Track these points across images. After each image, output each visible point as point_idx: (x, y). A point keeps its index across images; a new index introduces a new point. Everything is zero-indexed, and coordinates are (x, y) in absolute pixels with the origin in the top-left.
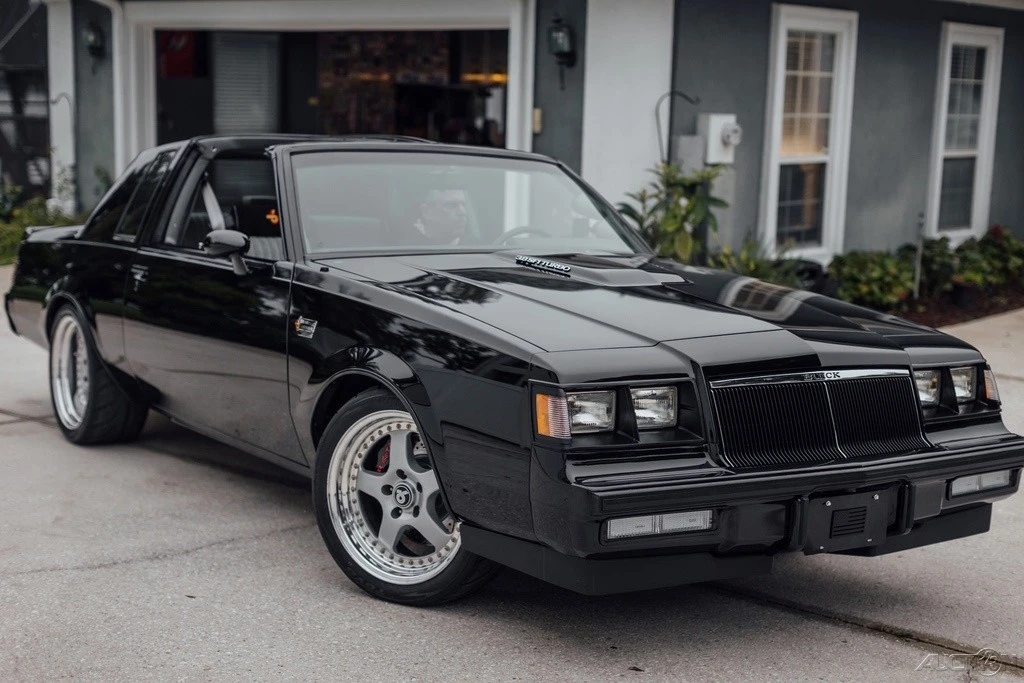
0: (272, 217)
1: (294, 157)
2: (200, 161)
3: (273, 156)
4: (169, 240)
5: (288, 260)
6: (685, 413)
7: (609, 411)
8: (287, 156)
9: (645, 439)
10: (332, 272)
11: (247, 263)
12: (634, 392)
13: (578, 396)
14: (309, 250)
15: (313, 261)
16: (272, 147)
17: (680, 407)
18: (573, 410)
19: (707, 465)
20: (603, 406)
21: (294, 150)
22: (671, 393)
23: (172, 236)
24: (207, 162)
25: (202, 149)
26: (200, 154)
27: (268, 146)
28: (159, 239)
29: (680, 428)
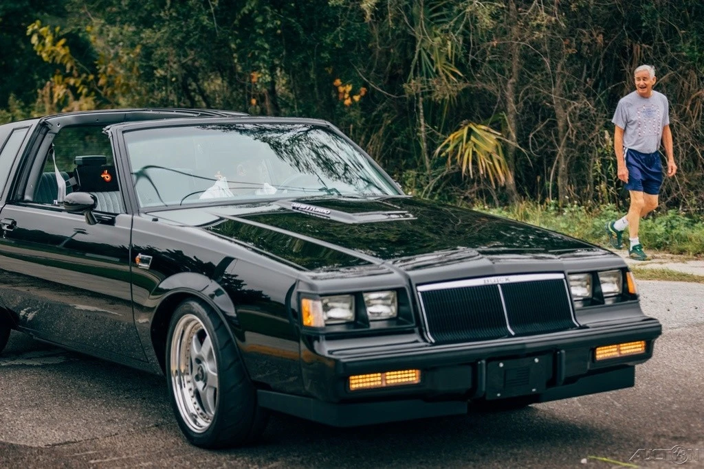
0: (106, 176)
1: (125, 134)
2: (48, 135)
3: (110, 135)
4: (27, 197)
5: (127, 213)
6: (403, 308)
7: (351, 308)
8: (120, 134)
9: (374, 326)
10: (160, 222)
11: (96, 216)
12: (366, 296)
13: (330, 299)
14: (142, 205)
15: (146, 213)
16: (108, 127)
17: (399, 304)
18: (326, 308)
19: (417, 342)
20: (347, 305)
21: (125, 129)
22: (392, 295)
23: (29, 195)
24: (54, 135)
25: (50, 126)
26: (48, 129)
27: (105, 126)
28: (19, 197)
29: (400, 318)
